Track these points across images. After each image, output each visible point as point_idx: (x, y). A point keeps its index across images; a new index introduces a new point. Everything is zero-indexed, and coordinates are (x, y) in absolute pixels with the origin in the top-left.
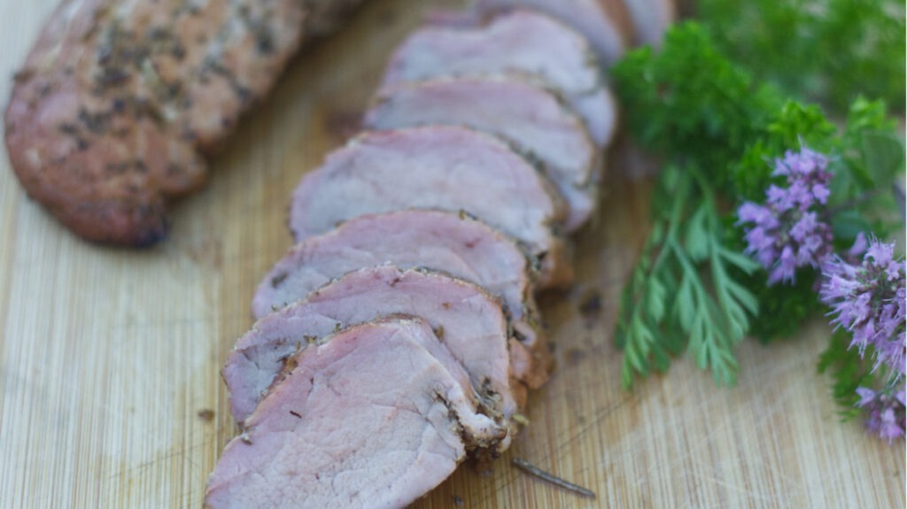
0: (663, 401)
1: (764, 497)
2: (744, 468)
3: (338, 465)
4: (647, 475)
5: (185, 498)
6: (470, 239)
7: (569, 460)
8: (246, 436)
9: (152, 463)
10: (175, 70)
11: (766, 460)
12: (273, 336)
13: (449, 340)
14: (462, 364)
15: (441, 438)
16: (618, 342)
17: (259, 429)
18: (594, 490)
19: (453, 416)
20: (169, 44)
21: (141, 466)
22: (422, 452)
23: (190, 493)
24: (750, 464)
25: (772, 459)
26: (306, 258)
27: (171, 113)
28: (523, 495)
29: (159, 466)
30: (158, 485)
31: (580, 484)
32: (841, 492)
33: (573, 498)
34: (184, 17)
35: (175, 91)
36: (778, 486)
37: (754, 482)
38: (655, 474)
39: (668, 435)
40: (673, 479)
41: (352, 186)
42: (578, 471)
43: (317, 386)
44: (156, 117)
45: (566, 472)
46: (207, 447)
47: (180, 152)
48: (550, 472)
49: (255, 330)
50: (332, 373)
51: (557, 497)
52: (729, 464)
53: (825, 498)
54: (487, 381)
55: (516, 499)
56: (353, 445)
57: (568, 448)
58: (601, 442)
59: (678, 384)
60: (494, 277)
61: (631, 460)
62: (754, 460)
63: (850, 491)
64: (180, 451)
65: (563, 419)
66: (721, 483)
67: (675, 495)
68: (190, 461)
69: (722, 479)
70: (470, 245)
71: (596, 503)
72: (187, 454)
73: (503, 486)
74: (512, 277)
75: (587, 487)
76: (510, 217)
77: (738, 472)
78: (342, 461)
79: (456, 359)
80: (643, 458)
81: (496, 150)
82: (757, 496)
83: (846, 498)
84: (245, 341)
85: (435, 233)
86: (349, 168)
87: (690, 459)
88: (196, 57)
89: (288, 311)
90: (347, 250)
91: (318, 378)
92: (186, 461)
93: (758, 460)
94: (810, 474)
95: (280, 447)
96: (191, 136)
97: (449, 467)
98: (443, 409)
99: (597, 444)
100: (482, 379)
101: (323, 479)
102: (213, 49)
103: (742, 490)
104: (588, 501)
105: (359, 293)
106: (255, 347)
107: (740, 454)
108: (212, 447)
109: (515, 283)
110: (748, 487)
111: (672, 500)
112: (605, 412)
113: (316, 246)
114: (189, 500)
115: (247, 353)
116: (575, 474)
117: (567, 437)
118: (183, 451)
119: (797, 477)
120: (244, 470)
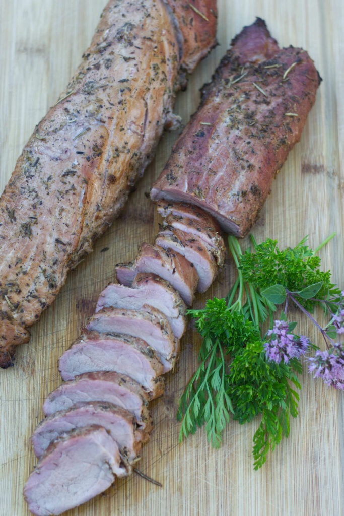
0: (191, 445)
1: (222, 489)
2: (217, 476)
3: (70, 482)
4: (182, 477)
5: (18, 479)
6: (123, 393)
7: (155, 469)
8: (38, 471)
9: (6, 463)
10: (16, 298)
11: (225, 474)
12: (50, 429)
13: (112, 434)
14: (117, 442)
15: (106, 475)
16: (178, 419)
17: (43, 469)
18: (162, 483)
19: (110, 468)
20: (15, 288)
21: (3, 464)
22: (99, 479)
23: (19, 477)
24: (219, 474)
25: (227, 473)
26: (63, 393)
27: (15, 316)
28: (137, 484)
29: (9, 465)
30: (8, 472)
31: (157, 480)
32: (250, 489)
33: (154, 486)
34: (21, 275)
35: (17, 307)
36: (228, 485)
37: (219, 483)
38: (184, 477)
39: (191, 460)
40: (191, 480)
41: (82, 357)
42: (158, 474)
43: (63, 455)
44: (10, 318)
45: (153, 475)
46: (26, 457)
47: (18, 330)
48: (147, 475)
49: (43, 426)
50: (69, 451)
51: (148, 485)
52: (211, 474)
53: (244, 490)
54: (125, 448)
55: (134, 485)
56: (76, 476)
57: (155, 464)
58: (167, 461)
59: (198, 439)
60: (131, 406)
61: (177, 471)
62: (221, 473)
63: (253, 488)
64: (16, 458)
65: (155, 451)
66: (207, 482)
67: (191, 486)
68: (20, 463)
69: (208, 481)
70: (122, 395)
71: (162, 488)
72: (19, 460)
73: (130, 480)
74: (137, 407)
75: (160, 481)
76: (139, 377)
77: (215, 478)
78: (71, 481)
79: (114, 440)
80: (181, 470)
81: (136, 353)
82: (219, 488)
83: (251, 491)
84: (39, 430)
85: (110, 390)
86: (81, 350)
87: (198, 471)
88: (25, 292)
89: (55, 420)
90: (78, 391)
91: (64, 452)
92: (18, 463)
93: (222, 473)
94: (240, 480)
95: (50, 475)
96: (22, 323)
97: (108, 485)
98: (107, 466)
99: (165, 463)
100: (123, 447)
101: (65, 487)
102: (32, 287)
103: (215, 486)
104: (160, 487)
105: (81, 416)
106: (43, 432)
107: (216, 470)
108: (28, 457)
109: (139, 409)
110: (217, 485)
111: (189, 488)
112: (170, 448)
113: (66, 389)
114: (19, 480)
115: (40, 434)
116: (156, 476)
117: (155, 459)
118: (18, 459)
119: (235, 481)
120: (37, 483)
